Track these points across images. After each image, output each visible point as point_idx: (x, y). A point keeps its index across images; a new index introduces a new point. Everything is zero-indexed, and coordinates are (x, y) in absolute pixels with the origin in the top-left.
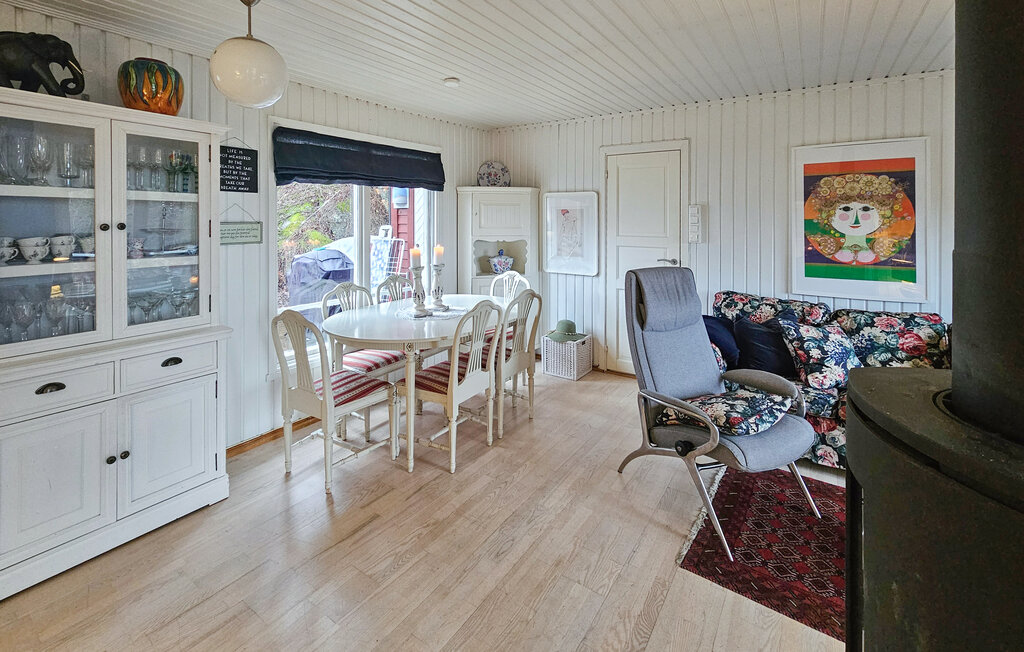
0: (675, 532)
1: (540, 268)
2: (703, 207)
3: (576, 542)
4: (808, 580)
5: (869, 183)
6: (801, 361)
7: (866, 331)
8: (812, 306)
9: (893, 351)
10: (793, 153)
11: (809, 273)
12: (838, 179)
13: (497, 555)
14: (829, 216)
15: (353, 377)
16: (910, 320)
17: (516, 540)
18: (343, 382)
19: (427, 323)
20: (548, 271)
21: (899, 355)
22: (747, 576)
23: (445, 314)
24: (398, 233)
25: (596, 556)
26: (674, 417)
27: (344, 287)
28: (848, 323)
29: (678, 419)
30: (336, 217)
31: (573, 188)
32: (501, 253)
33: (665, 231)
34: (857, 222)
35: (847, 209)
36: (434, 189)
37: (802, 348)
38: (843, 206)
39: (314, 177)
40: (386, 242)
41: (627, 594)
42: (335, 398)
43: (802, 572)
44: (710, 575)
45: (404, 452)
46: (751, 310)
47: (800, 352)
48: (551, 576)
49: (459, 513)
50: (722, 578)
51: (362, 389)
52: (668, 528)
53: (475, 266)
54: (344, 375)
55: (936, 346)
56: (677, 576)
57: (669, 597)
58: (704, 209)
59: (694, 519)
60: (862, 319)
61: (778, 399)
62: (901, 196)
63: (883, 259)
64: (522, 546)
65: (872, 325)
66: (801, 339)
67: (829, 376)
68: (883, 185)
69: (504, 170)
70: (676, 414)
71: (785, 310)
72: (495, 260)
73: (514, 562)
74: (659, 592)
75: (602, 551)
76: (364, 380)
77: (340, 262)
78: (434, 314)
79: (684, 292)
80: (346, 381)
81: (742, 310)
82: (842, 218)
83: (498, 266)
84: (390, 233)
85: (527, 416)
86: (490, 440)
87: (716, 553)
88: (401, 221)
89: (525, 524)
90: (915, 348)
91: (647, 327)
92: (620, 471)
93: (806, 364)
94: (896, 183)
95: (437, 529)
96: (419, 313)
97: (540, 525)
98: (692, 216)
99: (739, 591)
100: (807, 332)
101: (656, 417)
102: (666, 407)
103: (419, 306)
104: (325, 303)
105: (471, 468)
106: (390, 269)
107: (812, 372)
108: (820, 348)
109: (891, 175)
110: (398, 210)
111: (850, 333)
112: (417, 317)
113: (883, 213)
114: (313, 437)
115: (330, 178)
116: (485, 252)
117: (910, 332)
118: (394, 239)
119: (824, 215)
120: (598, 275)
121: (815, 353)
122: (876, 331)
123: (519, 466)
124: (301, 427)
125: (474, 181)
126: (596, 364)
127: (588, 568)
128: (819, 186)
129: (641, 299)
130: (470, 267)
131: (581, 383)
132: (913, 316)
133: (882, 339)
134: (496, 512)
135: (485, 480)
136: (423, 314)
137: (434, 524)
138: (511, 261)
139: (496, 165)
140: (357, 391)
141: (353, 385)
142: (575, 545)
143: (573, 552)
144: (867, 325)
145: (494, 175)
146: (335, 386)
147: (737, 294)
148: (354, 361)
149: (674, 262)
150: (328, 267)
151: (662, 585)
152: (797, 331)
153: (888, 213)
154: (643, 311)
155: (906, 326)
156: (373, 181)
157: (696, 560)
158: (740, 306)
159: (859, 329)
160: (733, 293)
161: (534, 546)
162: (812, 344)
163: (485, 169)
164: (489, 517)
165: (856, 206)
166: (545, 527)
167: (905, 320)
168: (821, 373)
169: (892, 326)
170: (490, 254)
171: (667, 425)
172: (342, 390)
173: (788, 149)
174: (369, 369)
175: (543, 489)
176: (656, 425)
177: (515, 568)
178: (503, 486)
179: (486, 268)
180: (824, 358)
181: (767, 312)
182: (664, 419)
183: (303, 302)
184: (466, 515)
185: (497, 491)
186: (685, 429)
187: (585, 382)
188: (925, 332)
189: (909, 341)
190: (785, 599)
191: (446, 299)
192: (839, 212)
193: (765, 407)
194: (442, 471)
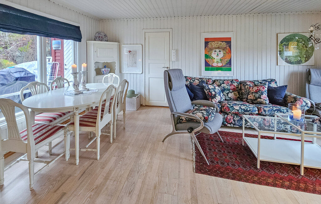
0: (189, 160)
1: (120, 72)
2: (176, 50)
3: (158, 175)
4: (230, 165)
5: (221, 44)
6: (210, 96)
7: (222, 85)
8: (209, 79)
9: (229, 90)
10: (202, 35)
11: (206, 70)
12: (213, 43)
13: (130, 193)
14: (211, 53)
15: (42, 127)
16: (232, 81)
17: (135, 183)
18: (38, 130)
19: (81, 96)
20: (123, 73)
21: (230, 91)
22: (215, 169)
23: (88, 92)
24: (55, 60)
25: (167, 179)
26: (185, 120)
27: (33, 84)
28: (218, 83)
29: (186, 120)
30: (18, 54)
31: (133, 43)
32: (105, 67)
33: (165, 58)
34: (218, 55)
35: (215, 51)
36: (77, 41)
37: (210, 92)
38: (214, 50)
39: (13, 30)
40: (50, 64)
41: (184, 191)
42: (35, 139)
43: (228, 162)
44: (205, 173)
45: (73, 156)
46: (192, 82)
47: (209, 93)
48: (154, 195)
49: (106, 178)
50: (209, 173)
51: (50, 132)
52: (186, 159)
53: (95, 72)
54: (38, 126)
55: (238, 88)
56: (196, 177)
57: (197, 187)
58: (177, 51)
59: (192, 153)
60: (221, 82)
61: (212, 108)
62: (228, 48)
63: (224, 65)
64: (138, 185)
65: (224, 83)
66: (209, 89)
67: (218, 99)
68: (224, 44)
69: (105, 36)
70: (185, 118)
71: (202, 81)
72: (103, 70)
73: (138, 194)
74: (193, 186)
75: (169, 176)
76: (50, 127)
77: (24, 73)
78: (84, 92)
79: (181, 77)
80: (39, 129)
81: (190, 82)
82: (215, 54)
83: (104, 72)
84: (51, 60)
85: (122, 128)
86: (111, 141)
87: (204, 164)
88: (57, 55)
89: (136, 173)
90: (234, 89)
91: (172, 90)
92: (163, 142)
93: (211, 96)
94: (227, 44)
95: (98, 190)
96: (76, 93)
97: (143, 173)
98: (173, 53)
99: (215, 176)
100: (211, 87)
101: (178, 121)
102: (180, 116)
103: (76, 89)
104: (22, 92)
105: (107, 155)
106: (52, 75)
107: (213, 98)
108: (214, 91)
109: (226, 42)
110: (55, 50)
111: (219, 86)
112: (76, 94)
113: (224, 52)
114: (18, 162)
115: (24, 31)
116: (98, 66)
117: (232, 84)
118: (53, 62)
119: (210, 53)
120: (142, 73)
121: (213, 93)
122: (225, 85)
123: (126, 149)
124: (8, 156)
125: (93, 38)
126: (141, 104)
127: (167, 185)
128: (208, 45)
129: (170, 80)
130: (93, 73)
131: (138, 111)
132: (232, 80)
133: (226, 87)
134: (122, 173)
135: (113, 159)
136: (78, 93)
137: (96, 188)
138: (109, 69)
139: (102, 33)
140: (47, 134)
141: (44, 131)
142: (158, 177)
143: (159, 180)
144: (222, 83)
145: (101, 37)
146: (35, 132)
147: (188, 77)
148: (40, 119)
149: (168, 68)
150: (17, 75)
151: (193, 182)
152: (208, 87)
153: (225, 52)
154: (171, 84)
155: (231, 83)
156: (48, 35)
157: (199, 168)
158: (189, 81)
159: (221, 85)
160: (187, 77)
161: (143, 183)
162: (212, 90)
163: (97, 35)
164: (120, 176)
165: (218, 50)
166: (145, 173)
167: (231, 81)
168: (216, 98)
169: (228, 83)
170: (100, 67)
171: (182, 123)
172: (38, 135)
173: (200, 33)
174: (51, 121)
175: (138, 156)
176: (178, 123)
177: (139, 196)
178: (122, 159)
179: (99, 72)
180: (215, 94)
181: (197, 82)
182: (181, 121)
183: (5, 93)
184: (110, 178)
185: (120, 162)
186: (189, 123)
187: (139, 111)
188: (235, 84)
189: (232, 87)
190: (227, 173)
191: (88, 86)
192: (213, 52)
193: (210, 112)
194: (93, 160)
